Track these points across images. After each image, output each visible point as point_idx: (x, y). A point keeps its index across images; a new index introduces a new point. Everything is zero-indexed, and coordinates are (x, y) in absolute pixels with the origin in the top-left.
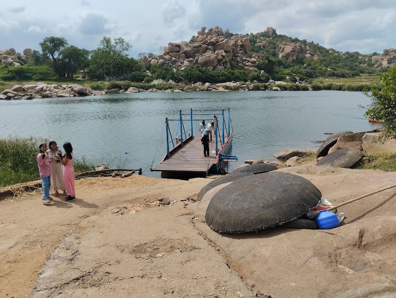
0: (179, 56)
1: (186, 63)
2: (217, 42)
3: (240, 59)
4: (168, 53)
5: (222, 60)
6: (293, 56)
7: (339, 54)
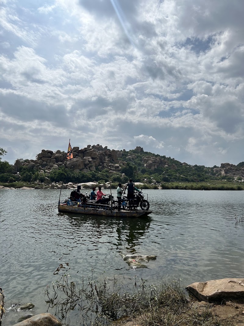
0: (50, 161)
1: (56, 166)
2: (86, 151)
3: (106, 165)
4: (41, 158)
5: (89, 164)
6: (154, 166)
7: (190, 167)
